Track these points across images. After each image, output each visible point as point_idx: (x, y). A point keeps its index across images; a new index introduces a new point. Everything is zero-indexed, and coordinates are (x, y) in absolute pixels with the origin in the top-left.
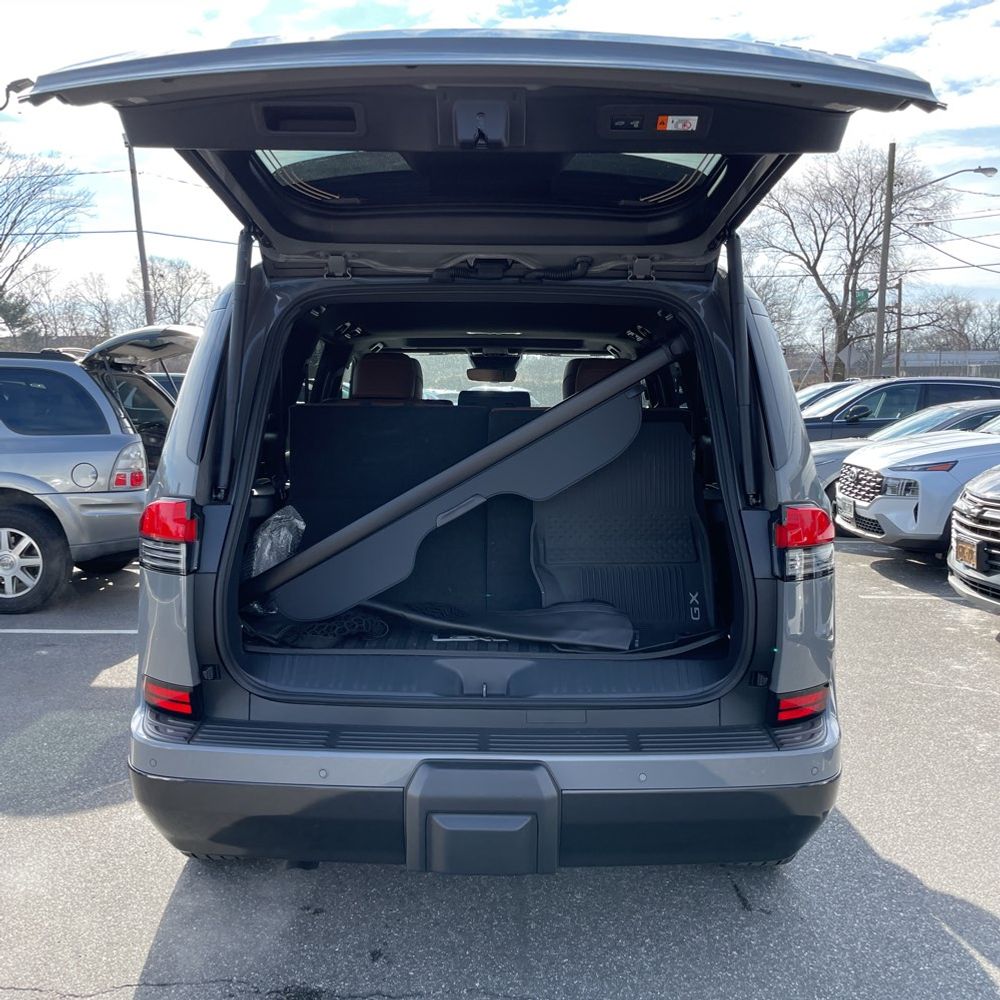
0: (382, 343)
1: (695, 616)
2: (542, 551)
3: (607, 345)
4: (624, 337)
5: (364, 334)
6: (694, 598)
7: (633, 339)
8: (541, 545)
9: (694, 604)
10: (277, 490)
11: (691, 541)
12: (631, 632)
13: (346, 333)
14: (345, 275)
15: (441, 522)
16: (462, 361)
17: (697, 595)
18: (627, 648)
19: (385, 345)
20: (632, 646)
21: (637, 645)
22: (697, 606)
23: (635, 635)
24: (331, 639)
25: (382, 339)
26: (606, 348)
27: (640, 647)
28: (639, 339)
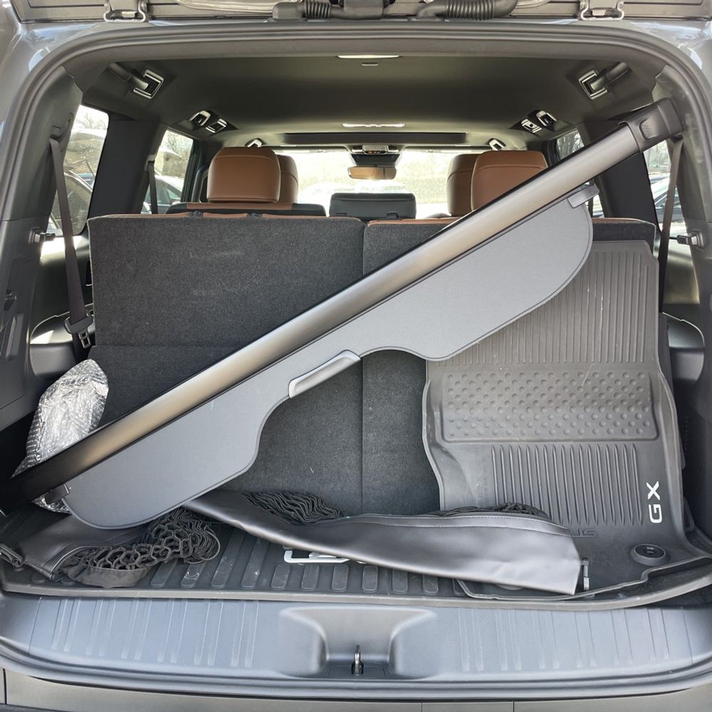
0: (259, 139)
1: (656, 516)
2: (438, 422)
3: (492, 140)
4: (518, 127)
5: (230, 127)
6: (653, 491)
7: (528, 130)
8: (437, 414)
9: (654, 499)
10: (75, 336)
11: (648, 409)
12: (576, 565)
13: (206, 125)
14: (137, 16)
15: (294, 390)
16: (342, 158)
17: (657, 485)
18: (573, 591)
19: (263, 143)
20: (580, 588)
21: (587, 584)
22: (657, 502)
23: (582, 567)
24: (130, 574)
25: (260, 135)
26: (488, 143)
27: (591, 588)
28: (536, 129)
